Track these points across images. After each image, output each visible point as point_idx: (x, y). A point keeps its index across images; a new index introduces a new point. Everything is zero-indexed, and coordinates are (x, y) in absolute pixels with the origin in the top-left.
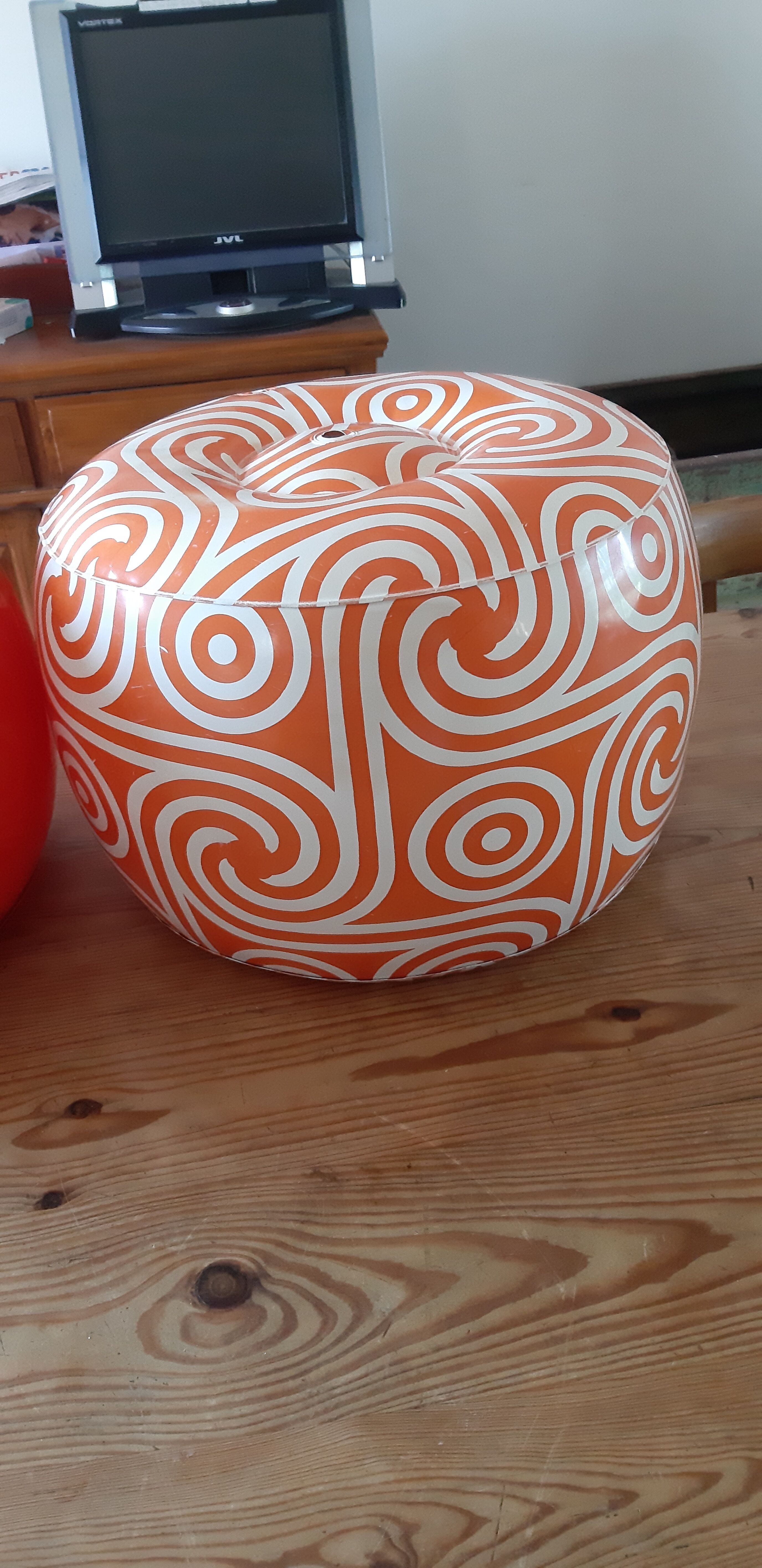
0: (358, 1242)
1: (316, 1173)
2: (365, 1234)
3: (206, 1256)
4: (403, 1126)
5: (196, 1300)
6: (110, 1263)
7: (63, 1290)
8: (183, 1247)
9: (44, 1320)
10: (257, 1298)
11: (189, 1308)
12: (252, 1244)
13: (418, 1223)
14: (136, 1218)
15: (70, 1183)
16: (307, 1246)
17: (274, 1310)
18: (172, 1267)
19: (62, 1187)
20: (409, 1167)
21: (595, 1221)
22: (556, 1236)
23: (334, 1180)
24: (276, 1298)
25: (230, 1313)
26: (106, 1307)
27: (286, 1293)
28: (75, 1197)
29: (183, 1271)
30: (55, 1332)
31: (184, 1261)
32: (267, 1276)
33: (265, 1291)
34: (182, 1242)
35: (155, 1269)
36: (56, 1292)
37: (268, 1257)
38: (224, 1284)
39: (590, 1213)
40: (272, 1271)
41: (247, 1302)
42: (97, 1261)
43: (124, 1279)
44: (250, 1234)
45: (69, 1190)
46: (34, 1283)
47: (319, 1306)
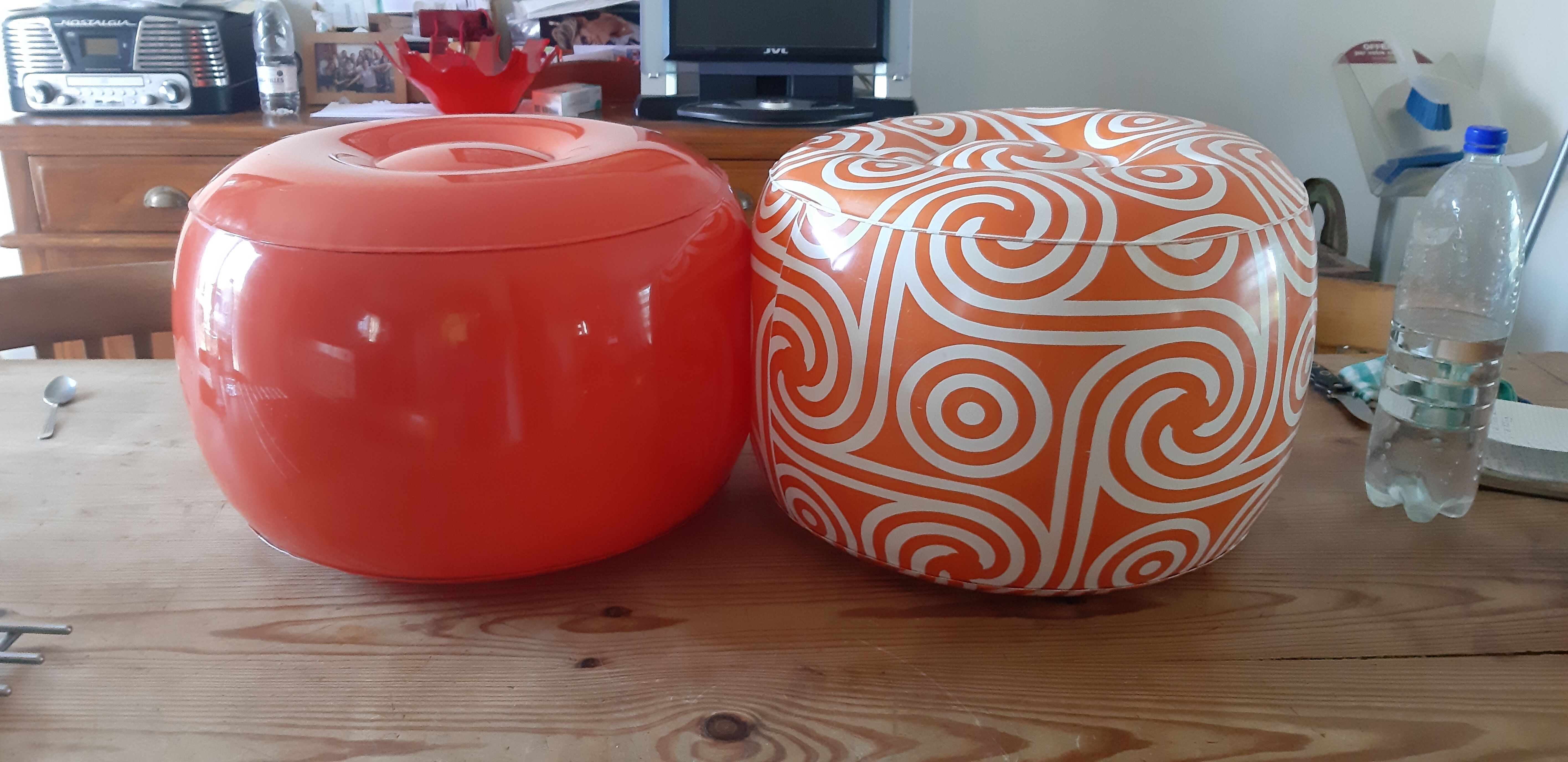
0: (840, 713)
1: (806, 669)
2: (844, 709)
3: (714, 709)
4: (879, 649)
5: (704, 733)
6: (635, 705)
7: (597, 717)
8: (695, 701)
9: (579, 734)
10: (754, 738)
11: (699, 738)
12: (751, 705)
13: (890, 707)
14: (657, 681)
15: (605, 655)
16: (797, 711)
17: (766, 745)
18: (685, 713)
19: (597, 656)
20: (884, 673)
21: (1037, 722)
22: (1002, 727)
23: (821, 674)
24: (770, 739)
25: (731, 744)
26: (630, 731)
27: (777, 737)
28: (608, 663)
29: (696, 715)
30: (589, 741)
31: (695, 710)
32: (763, 726)
33: (759, 734)
34: (694, 698)
35: (670, 713)
36: (590, 718)
37: (764, 715)
38: (726, 727)
39: (1033, 716)
40: (767, 723)
41: (747, 739)
42: (623, 702)
43: (646, 716)
44: (749, 699)
45: (603, 659)
46: (573, 711)
47: (804, 747)
